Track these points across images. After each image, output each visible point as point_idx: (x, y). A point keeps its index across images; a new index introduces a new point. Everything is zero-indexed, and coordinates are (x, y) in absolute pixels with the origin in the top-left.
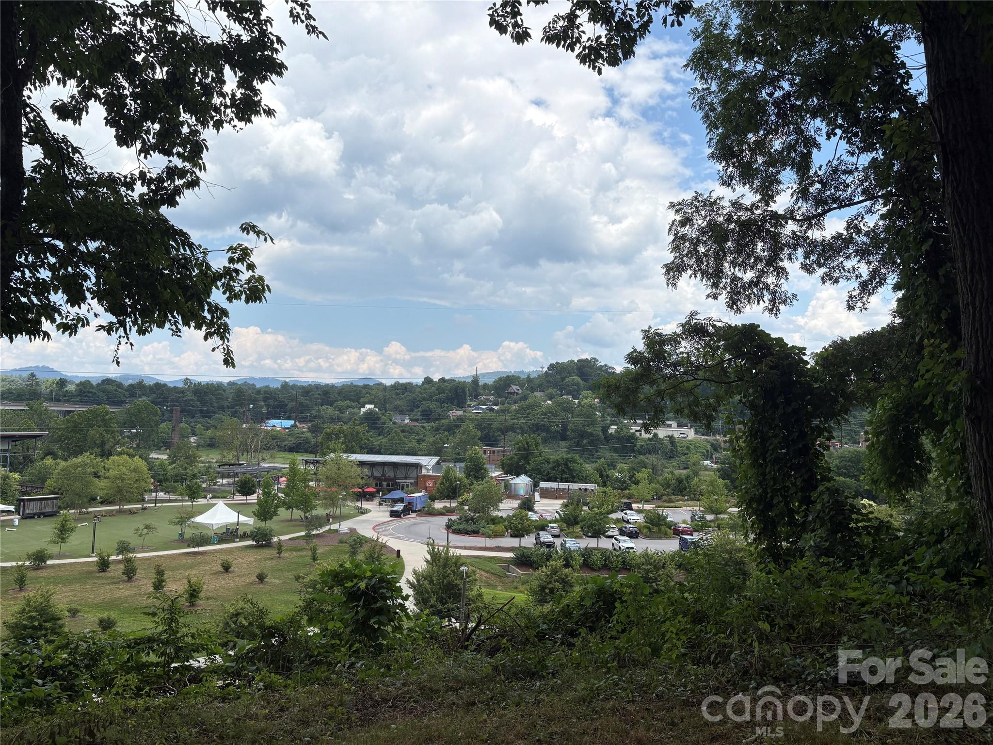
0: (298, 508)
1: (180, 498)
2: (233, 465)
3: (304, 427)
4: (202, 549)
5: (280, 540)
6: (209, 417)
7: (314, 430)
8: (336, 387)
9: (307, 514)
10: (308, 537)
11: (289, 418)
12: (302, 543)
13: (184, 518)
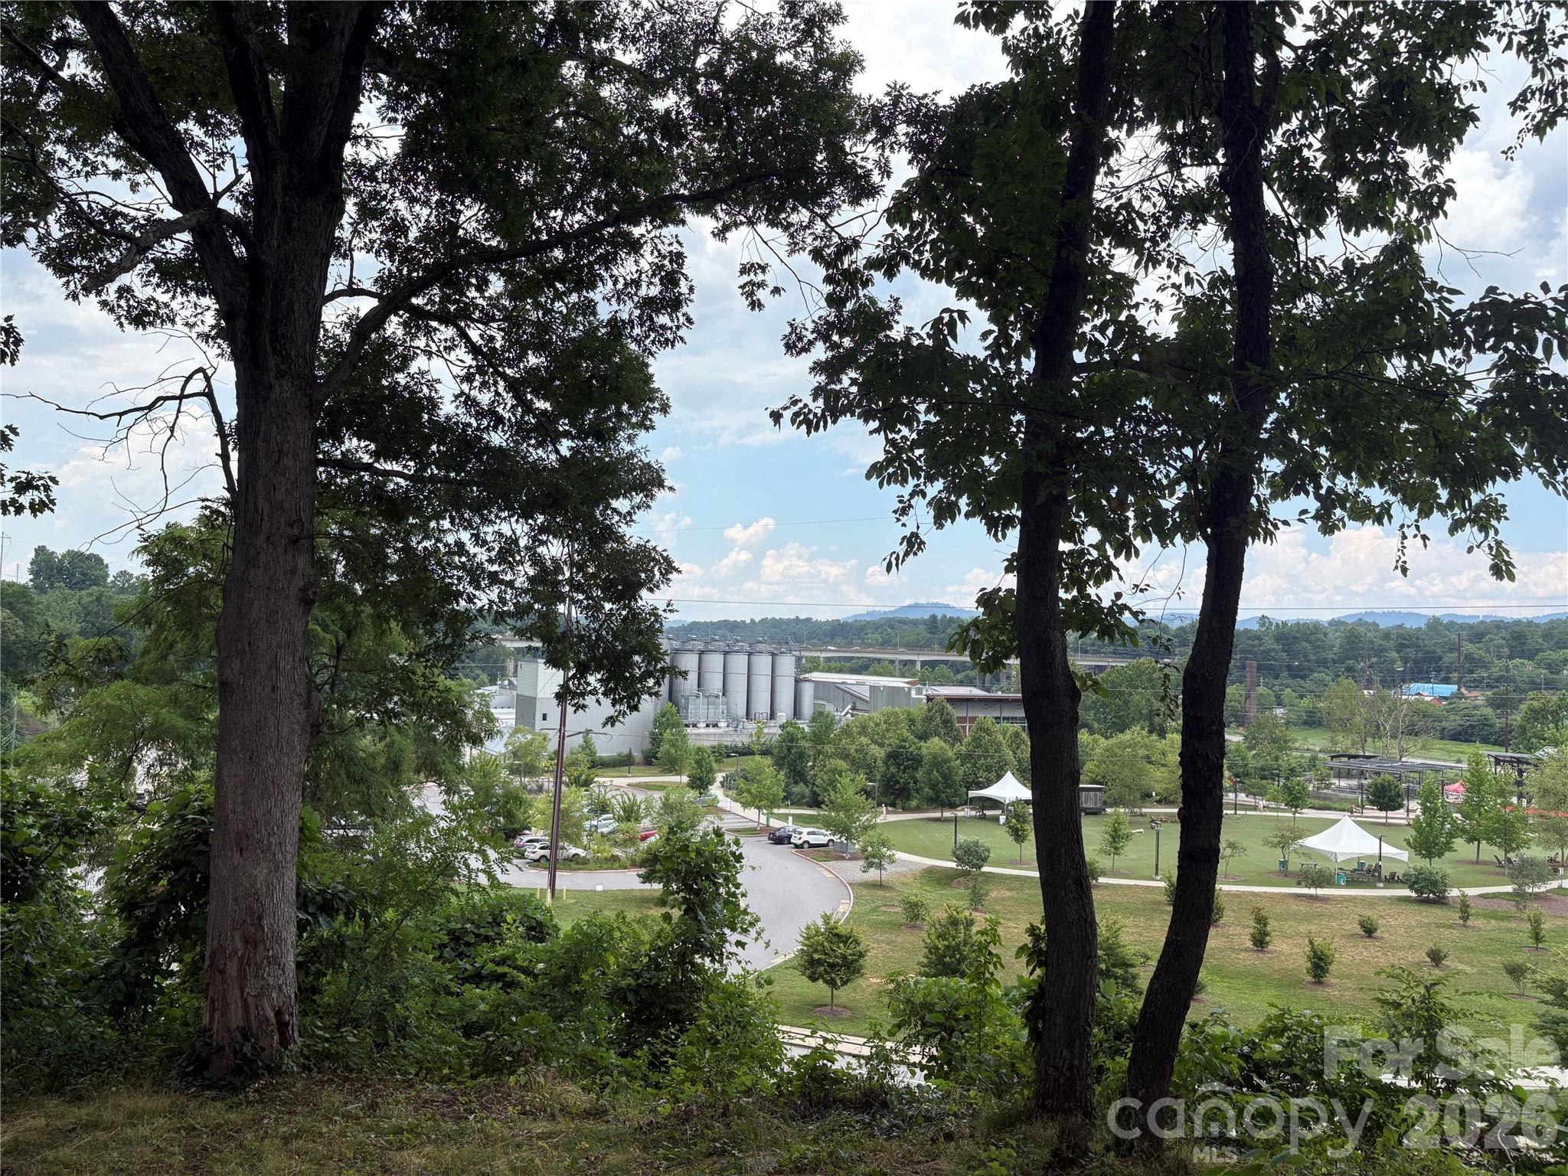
0: (1490, 840)
1: (1273, 805)
2: (1356, 757)
3: (1479, 697)
4: (1321, 892)
5: (1464, 896)
6: (1304, 678)
7: (1501, 704)
8: (1538, 625)
9: (1512, 855)
10: (1519, 896)
11: (1446, 681)
12: (1509, 907)
13: (1286, 838)
